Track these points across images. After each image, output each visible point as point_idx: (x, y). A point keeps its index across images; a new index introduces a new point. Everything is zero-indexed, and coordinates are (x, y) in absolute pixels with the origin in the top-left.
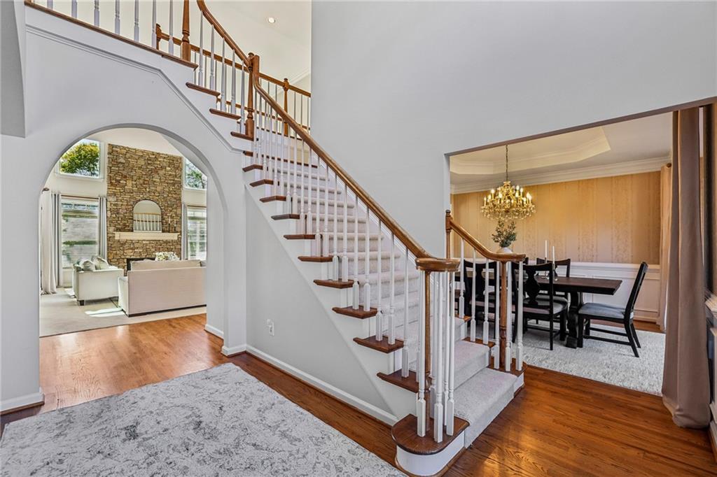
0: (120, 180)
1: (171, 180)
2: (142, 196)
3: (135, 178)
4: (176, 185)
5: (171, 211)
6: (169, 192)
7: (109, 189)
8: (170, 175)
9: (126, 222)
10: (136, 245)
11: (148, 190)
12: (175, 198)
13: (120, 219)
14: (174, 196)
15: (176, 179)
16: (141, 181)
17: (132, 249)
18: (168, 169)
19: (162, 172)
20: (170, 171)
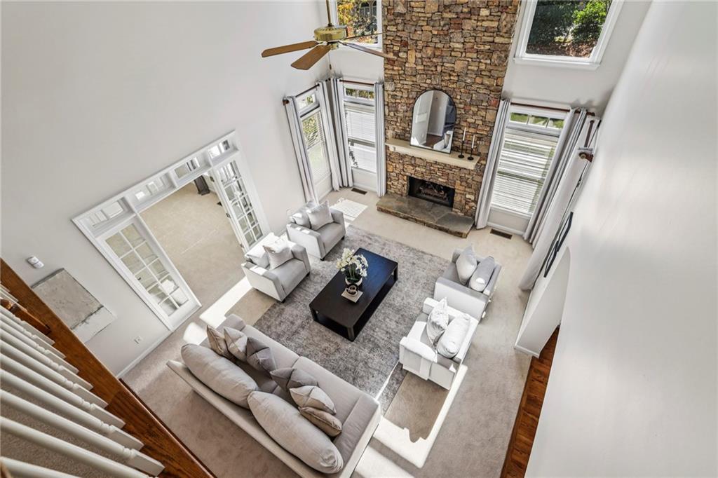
0: (399, 51)
1: (484, 43)
2: (429, 81)
3: (420, 44)
4: (495, 56)
5: (475, 114)
6: (479, 73)
7: (385, 69)
8: (487, 30)
9: (406, 126)
10: (418, 162)
11: (439, 69)
12: (488, 87)
13: (399, 120)
14: (486, 82)
15: (498, 40)
16: (429, 52)
17: (412, 165)
18: (484, 12)
19: (468, 25)
20: (486, 19)
